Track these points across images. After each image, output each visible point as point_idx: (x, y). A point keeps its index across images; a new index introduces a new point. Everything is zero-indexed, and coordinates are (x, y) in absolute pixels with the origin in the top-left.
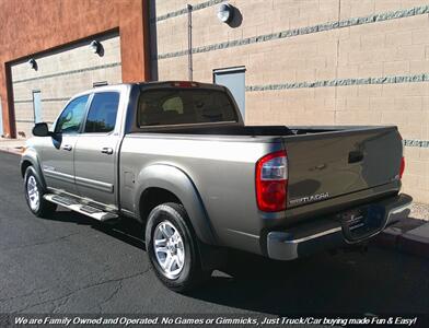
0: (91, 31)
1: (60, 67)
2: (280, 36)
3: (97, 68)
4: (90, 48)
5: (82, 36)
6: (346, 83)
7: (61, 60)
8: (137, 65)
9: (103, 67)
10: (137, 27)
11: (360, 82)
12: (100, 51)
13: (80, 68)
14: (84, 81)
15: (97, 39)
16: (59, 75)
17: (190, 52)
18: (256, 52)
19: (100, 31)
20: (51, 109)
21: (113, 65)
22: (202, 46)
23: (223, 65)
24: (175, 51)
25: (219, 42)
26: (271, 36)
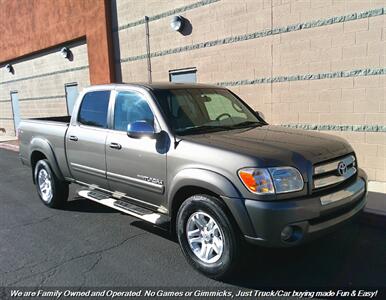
0: (61, 39)
1: (35, 71)
2: (224, 42)
3: (67, 71)
4: (61, 54)
5: (53, 44)
6: (279, 80)
7: (35, 64)
8: (102, 68)
9: (72, 70)
10: (101, 35)
11: (291, 79)
12: (70, 56)
13: (53, 71)
14: (56, 83)
15: (67, 46)
16: (33, 77)
17: (149, 56)
18: (205, 56)
19: (69, 39)
20: (27, 107)
21: (82, 68)
22: (158, 51)
23: (177, 66)
24: (136, 56)
25: (173, 48)
26: (216, 42)
